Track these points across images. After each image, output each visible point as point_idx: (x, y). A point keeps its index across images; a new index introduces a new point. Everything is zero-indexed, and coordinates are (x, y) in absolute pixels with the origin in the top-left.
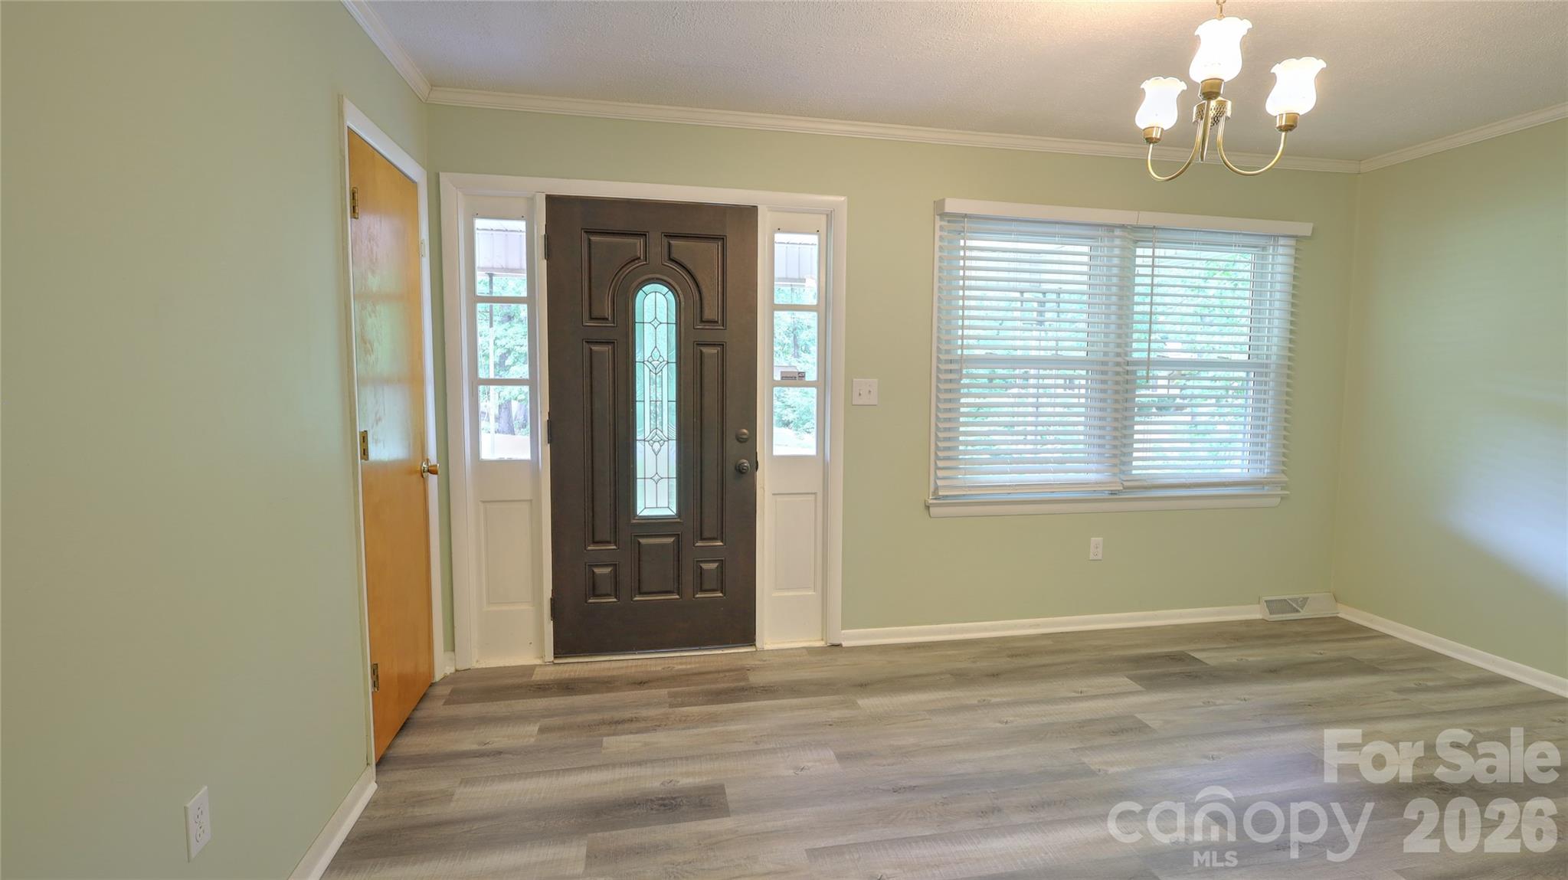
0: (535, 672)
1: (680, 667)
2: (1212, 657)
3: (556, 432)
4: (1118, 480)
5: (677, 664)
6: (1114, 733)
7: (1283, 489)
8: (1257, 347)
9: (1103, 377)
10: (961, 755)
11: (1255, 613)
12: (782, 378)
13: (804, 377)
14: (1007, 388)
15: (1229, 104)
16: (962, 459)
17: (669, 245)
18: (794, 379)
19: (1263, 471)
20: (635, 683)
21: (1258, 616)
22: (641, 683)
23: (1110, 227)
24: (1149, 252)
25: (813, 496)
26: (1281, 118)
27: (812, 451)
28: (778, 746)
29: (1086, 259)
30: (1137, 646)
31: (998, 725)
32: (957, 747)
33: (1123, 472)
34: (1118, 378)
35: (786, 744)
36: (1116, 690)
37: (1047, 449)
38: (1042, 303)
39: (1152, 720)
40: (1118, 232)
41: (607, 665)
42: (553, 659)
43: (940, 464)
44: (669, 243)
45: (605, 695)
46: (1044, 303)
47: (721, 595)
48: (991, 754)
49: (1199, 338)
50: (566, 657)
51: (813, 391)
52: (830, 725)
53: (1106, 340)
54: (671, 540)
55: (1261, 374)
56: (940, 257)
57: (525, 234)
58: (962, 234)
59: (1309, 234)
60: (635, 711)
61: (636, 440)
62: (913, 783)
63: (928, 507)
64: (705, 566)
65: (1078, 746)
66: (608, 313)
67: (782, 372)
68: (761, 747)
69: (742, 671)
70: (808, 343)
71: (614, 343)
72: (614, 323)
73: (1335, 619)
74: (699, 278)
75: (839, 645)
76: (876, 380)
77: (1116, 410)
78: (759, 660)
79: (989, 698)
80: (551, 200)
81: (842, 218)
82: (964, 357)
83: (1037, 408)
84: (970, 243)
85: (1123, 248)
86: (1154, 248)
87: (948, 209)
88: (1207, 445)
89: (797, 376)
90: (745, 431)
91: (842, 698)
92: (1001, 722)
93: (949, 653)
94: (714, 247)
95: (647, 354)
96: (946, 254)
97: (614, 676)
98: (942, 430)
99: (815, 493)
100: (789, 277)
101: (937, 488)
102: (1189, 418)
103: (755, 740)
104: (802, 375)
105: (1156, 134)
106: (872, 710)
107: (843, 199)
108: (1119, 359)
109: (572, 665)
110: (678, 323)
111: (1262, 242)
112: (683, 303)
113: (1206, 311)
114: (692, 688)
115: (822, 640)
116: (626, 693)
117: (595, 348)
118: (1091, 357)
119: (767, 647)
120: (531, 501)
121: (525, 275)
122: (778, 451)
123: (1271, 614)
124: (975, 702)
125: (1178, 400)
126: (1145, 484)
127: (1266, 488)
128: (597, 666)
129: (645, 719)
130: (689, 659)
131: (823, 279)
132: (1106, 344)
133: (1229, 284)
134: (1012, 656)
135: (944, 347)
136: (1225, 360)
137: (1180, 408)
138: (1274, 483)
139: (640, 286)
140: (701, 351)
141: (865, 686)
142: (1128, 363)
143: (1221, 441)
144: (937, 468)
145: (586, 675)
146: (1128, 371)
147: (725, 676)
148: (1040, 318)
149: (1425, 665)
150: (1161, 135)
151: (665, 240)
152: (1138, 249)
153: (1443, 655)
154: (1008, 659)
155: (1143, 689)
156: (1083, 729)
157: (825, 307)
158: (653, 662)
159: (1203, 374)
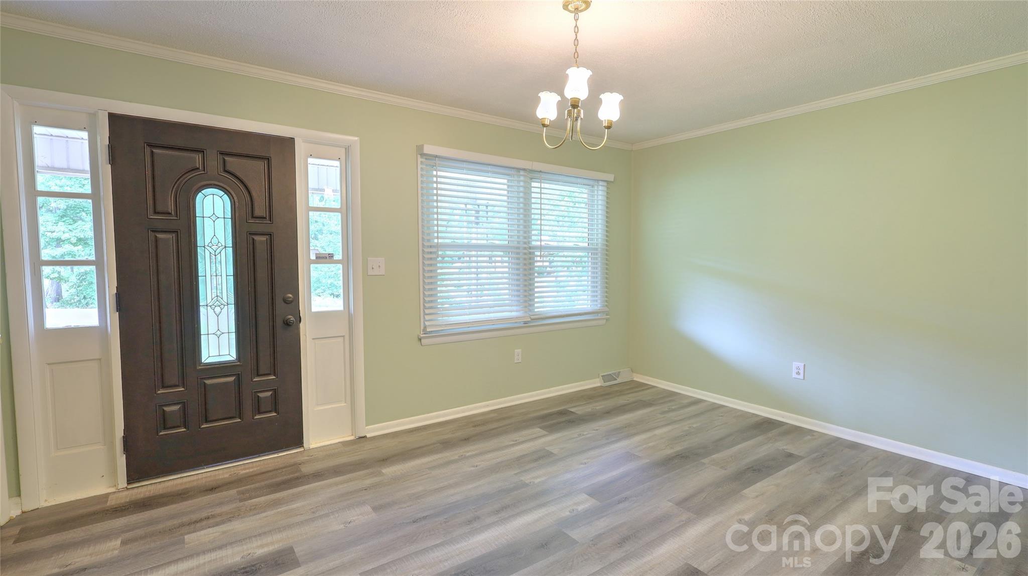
0: (109, 499)
1: (244, 472)
2: (579, 410)
3: (123, 303)
4: (528, 315)
5: (241, 470)
6: (536, 460)
7: (607, 315)
8: (592, 239)
9: (518, 256)
10: (452, 491)
11: (597, 383)
12: (317, 258)
13: (332, 257)
14: (453, 263)
15: (582, 111)
16: (440, 307)
17: (224, 161)
18: (325, 258)
19: (598, 306)
20: (207, 490)
21: (599, 385)
22: (212, 489)
23: (518, 169)
24: (538, 185)
25: (342, 338)
26: (605, 122)
27: (341, 308)
28: (330, 511)
29: (505, 187)
30: (543, 409)
31: (473, 469)
32: (450, 486)
33: (530, 310)
34: (526, 256)
35: (335, 508)
36: (534, 436)
37: (483, 299)
38: (477, 212)
39: (554, 449)
40: (522, 173)
41: (179, 481)
42: (126, 485)
43: (427, 311)
44: (224, 159)
45: (181, 504)
46: (479, 211)
47: (275, 414)
48: (470, 486)
49: (558, 234)
50: (139, 481)
51: (340, 266)
52: (366, 489)
53: (518, 234)
54: (232, 379)
55: (594, 254)
56: (422, 181)
57: (87, 142)
58: (435, 167)
59: (613, 180)
60: (210, 511)
61: (200, 306)
62: (425, 514)
63: (420, 340)
64: (261, 395)
65: (518, 471)
66: (171, 208)
67: (316, 254)
68: (317, 515)
69: (296, 466)
70: (317, 233)
71: (177, 232)
72: (177, 217)
73: (633, 381)
74: (250, 185)
75: (365, 437)
76: (383, 258)
77: (525, 275)
78: (308, 456)
79: (465, 454)
80: (113, 118)
81: (356, 151)
82: (439, 244)
83: (477, 275)
84: (440, 173)
85: (524, 182)
86: (541, 183)
87: (425, 151)
88: (565, 293)
89: (328, 256)
90: (290, 295)
91: (372, 471)
92: (474, 466)
93: (437, 430)
94: (261, 165)
95: (207, 241)
96: (425, 179)
97: (187, 488)
98: (427, 290)
99: (343, 336)
100: (320, 188)
101: (425, 327)
102: (554, 279)
103: (312, 511)
104: (331, 256)
105: (547, 122)
106: (393, 475)
107: (356, 138)
108: (525, 246)
109: (146, 486)
110: (234, 218)
111: (591, 183)
112: (237, 204)
113: (561, 219)
114: (257, 485)
115: (352, 435)
116: (200, 499)
117: (160, 236)
118: (511, 244)
119: (313, 446)
120: (100, 359)
121: (89, 175)
122: (315, 309)
123: (604, 382)
124: (456, 457)
125: (548, 269)
126: (542, 316)
127: (599, 315)
128: (167, 484)
129: (220, 515)
130: (251, 465)
131: (344, 191)
132: (518, 237)
133: (572, 204)
134: (475, 426)
135: (426, 238)
136: (577, 246)
137: (549, 273)
138: (602, 312)
139: (200, 190)
140: (253, 239)
141: (386, 460)
142: (530, 248)
143: (572, 291)
144: (425, 314)
145: (161, 492)
146: (530, 252)
147: (283, 472)
148: (477, 221)
149: (670, 399)
150: (550, 123)
151: (220, 157)
152: (532, 183)
153: (677, 393)
154: (473, 428)
155: (547, 433)
156: (519, 461)
157: (346, 211)
158: (221, 472)
159: (561, 254)
